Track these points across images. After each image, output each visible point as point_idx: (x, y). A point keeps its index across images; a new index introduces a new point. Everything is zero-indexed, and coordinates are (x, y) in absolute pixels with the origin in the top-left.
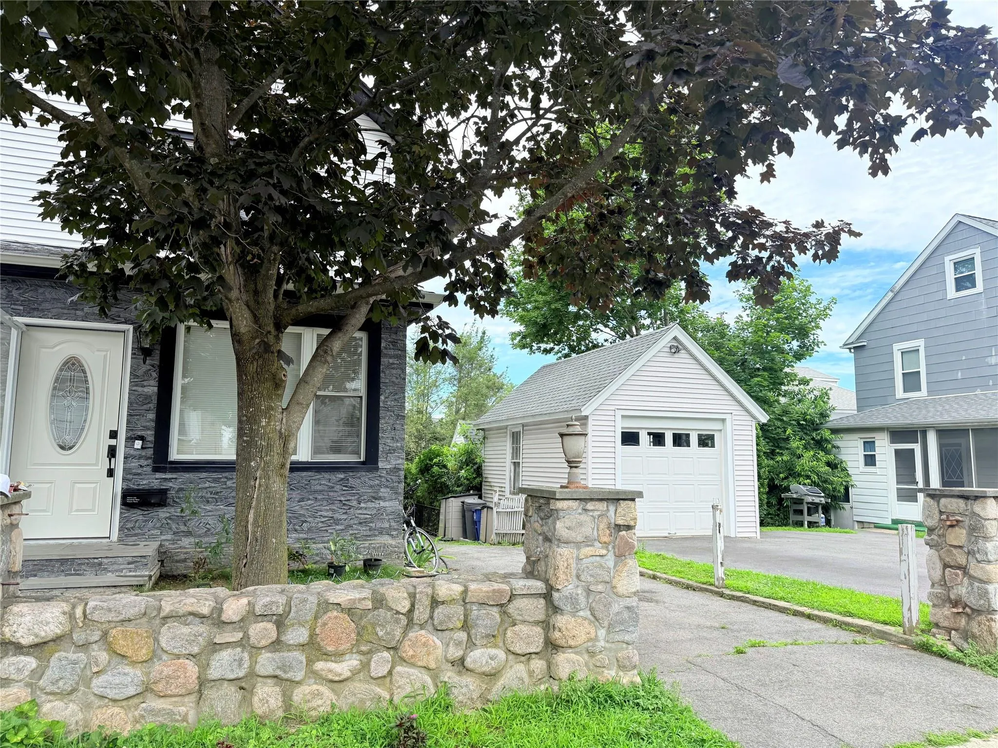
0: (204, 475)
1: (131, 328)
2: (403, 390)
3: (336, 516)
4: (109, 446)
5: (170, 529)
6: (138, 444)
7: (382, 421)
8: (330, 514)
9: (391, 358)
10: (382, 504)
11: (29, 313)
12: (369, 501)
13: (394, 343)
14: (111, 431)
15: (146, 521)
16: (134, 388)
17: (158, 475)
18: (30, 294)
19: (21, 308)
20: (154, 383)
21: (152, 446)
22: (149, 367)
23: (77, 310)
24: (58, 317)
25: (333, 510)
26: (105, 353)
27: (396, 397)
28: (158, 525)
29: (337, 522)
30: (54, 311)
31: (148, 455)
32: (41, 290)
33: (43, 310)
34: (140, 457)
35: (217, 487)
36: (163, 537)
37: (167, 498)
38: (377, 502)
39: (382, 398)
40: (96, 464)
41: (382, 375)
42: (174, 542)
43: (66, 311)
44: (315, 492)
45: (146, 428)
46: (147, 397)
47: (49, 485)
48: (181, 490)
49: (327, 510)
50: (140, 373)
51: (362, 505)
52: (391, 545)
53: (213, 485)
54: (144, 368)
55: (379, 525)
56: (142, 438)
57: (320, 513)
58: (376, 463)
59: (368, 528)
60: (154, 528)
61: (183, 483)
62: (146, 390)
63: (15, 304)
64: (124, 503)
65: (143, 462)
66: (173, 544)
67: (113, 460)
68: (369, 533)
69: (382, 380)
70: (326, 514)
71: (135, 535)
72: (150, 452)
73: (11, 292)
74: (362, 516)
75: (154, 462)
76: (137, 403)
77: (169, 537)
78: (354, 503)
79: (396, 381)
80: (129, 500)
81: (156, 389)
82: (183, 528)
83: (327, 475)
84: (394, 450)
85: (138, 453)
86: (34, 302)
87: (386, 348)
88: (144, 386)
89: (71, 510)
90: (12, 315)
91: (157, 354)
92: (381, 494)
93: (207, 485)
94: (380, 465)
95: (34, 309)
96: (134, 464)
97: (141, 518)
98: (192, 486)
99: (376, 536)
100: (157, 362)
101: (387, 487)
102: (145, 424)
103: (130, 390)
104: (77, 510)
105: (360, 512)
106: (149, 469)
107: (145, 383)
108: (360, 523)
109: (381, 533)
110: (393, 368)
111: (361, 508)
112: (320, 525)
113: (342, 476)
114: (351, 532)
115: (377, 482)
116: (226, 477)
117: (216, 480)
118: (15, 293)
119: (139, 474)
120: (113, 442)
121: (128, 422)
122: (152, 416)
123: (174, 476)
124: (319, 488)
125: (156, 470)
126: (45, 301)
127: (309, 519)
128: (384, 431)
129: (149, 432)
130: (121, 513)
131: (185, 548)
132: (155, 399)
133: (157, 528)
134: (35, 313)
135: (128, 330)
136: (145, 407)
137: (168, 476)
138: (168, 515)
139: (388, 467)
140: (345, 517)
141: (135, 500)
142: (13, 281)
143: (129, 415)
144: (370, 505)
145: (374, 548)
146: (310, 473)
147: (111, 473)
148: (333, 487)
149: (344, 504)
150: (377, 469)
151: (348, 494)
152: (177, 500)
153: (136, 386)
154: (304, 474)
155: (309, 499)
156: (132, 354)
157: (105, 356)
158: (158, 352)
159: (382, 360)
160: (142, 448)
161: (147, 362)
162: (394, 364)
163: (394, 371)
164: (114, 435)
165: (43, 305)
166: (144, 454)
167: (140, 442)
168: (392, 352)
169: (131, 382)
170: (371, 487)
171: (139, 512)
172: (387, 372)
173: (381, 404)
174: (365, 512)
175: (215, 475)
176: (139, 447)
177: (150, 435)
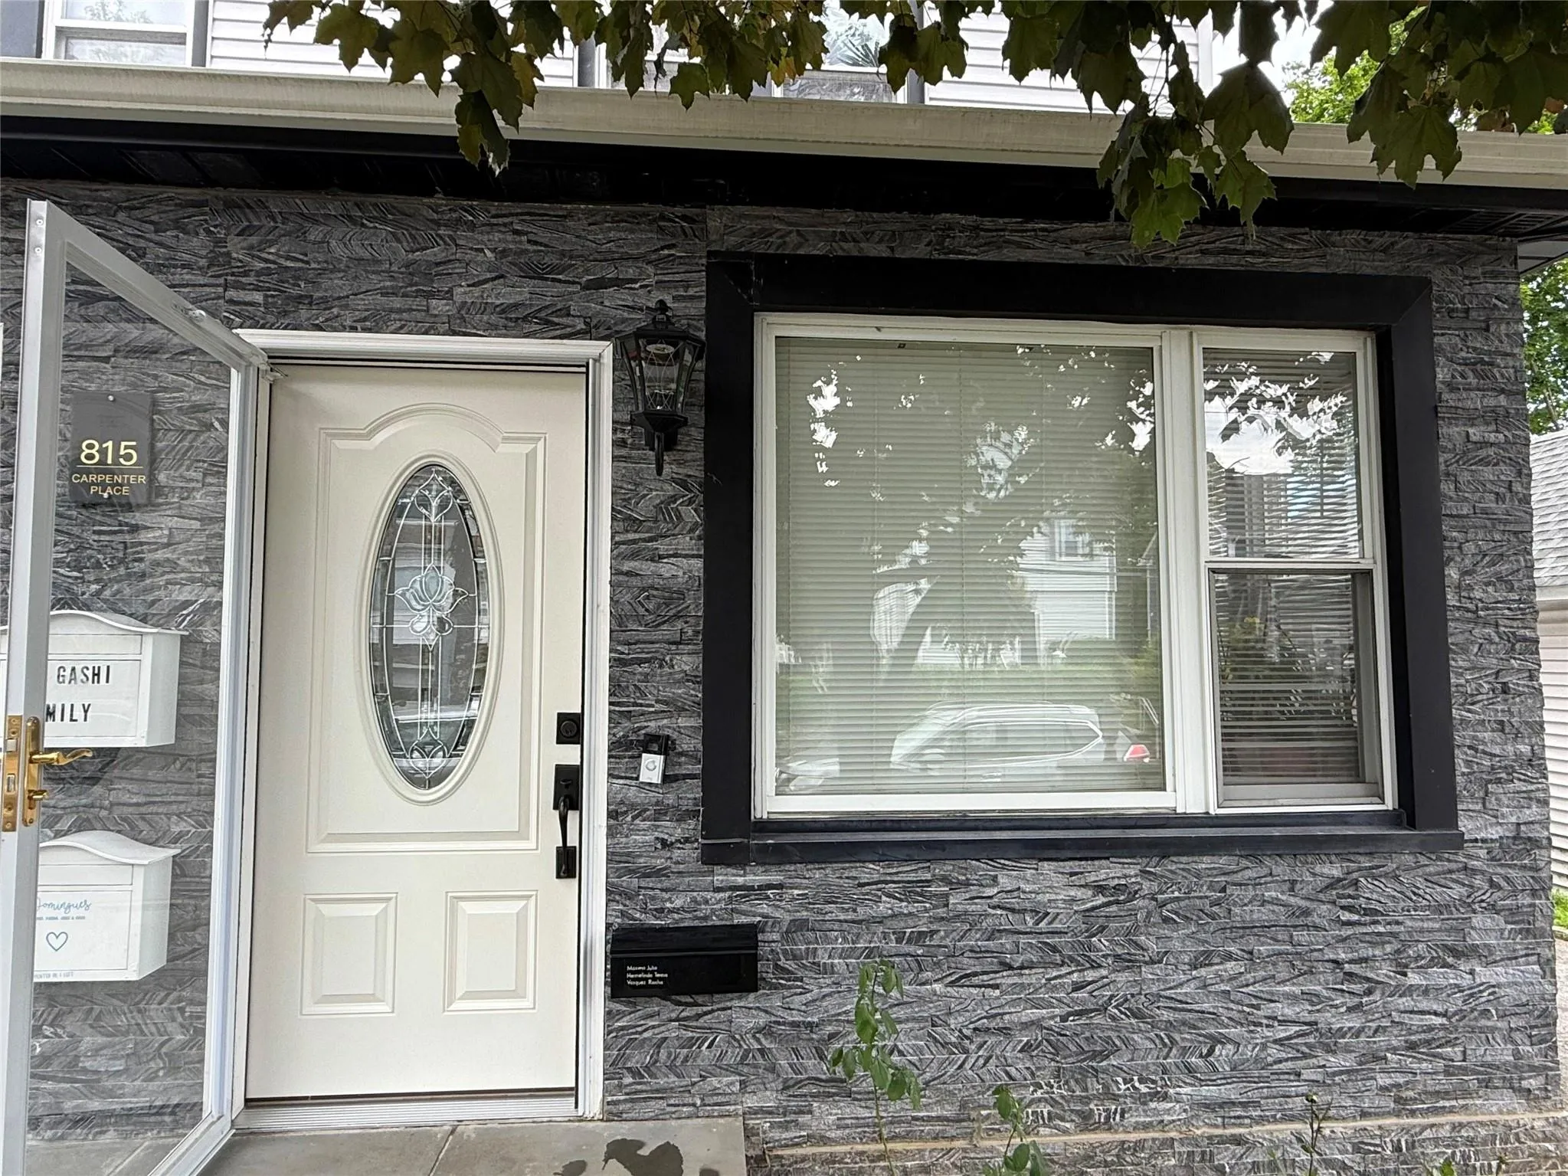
0: (871, 871)
1: (604, 350)
2: (1522, 537)
3: (1328, 1019)
4: (560, 770)
5: (772, 1069)
6: (652, 767)
7: (1458, 662)
8: (1302, 1011)
9: (1471, 421)
10: (1484, 974)
11: (281, 316)
12: (1434, 962)
13: (1481, 366)
14: (562, 718)
15: (690, 1043)
16: (627, 566)
17: (724, 876)
18: (285, 246)
19: (258, 297)
20: (687, 543)
21: (697, 769)
22: (670, 489)
23: (430, 295)
24: (373, 323)
25: (1311, 997)
26: (528, 448)
27: (1503, 568)
28: (732, 1058)
29: (1331, 1039)
30: (360, 302)
31: (687, 805)
32: (315, 233)
33: (325, 303)
34: (661, 812)
35: (919, 914)
36: (751, 1102)
37: (755, 958)
38: (1464, 966)
39: (1452, 573)
40: (521, 834)
41: (1447, 488)
42: (786, 1117)
43: (397, 302)
44: (1248, 928)
45: (676, 708)
46: (673, 596)
47: (376, 909)
48: (799, 925)
49: (1293, 999)
50: (643, 509)
51: (1414, 979)
52: (1529, 1132)
53: (904, 907)
54: (658, 491)
55: (1478, 1052)
56: (661, 744)
57: (1267, 1009)
58: (1452, 820)
59: (1441, 1064)
60: (719, 1067)
61: (805, 902)
62: (666, 569)
63: (242, 287)
64: (618, 987)
65: (672, 830)
66: (785, 1126)
67: (572, 817)
68: (1444, 1083)
69: (1450, 507)
70: (1289, 1012)
71: (662, 1093)
72: (691, 793)
73: (219, 242)
74: (1416, 1021)
75: (708, 830)
76: (639, 619)
77: (769, 1099)
78: (1384, 971)
79: (1499, 509)
80: (635, 976)
81: (698, 564)
82: (813, 1066)
83: (1282, 868)
84: (1510, 770)
85: (653, 796)
86: (297, 276)
87: (1452, 388)
88: (656, 558)
89: (449, 997)
90: (229, 324)
91: (693, 437)
92: (1475, 939)
93: (884, 907)
94: (1465, 825)
95: (299, 299)
96: (642, 836)
97: (673, 1031)
98: (834, 912)
99: (1467, 1094)
100: (696, 471)
101: (1493, 908)
102: (668, 693)
103: (615, 572)
104: (469, 995)
105: (1405, 1002)
106: (689, 854)
107: (662, 546)
108: (1412, 1046)
109: (1487, 1084)
110: (1484, 462)
111: (1410, 990)
112: (1274, 1052)
113: (1335, 871)
114: (1383, 1080)
115: (1457, 891)
116: (945, 880)
117: (912, 891)
118: (236, 247)
119: (658, 873)
120: (569, 755)
121: (616, 687)
122: (688, 662)
123: (775, 878)
124: (1262, 914)
125: (713, 857)
126: (331, 268)
127: (1233, 1032)
128: (1470, 700)
129: (683, 722)
130: (609, 1015)
131: (824, 1140)
132: (695, 605)
133: (730, 1070)
134: (304, 313)
135: (598, 360)
136: (667, 632)
137: (755, 877)
138: (762, 1020)
139: (1494, 833)
140: (1354, 1022)
141: (655, 977)
142: (229, 205)
143: (617, 662)
144: (1438, 976)
145: (1470, 1142)
146: (1222, 861)
147: (568, 863)
148: (1306, 913)
149: (1350, 975)
150: (1458, 842)
151: (1361, 938)
152: (790, 965)
153: (634, 556)
154: (1205, 863)
155: (1229, 957)
156: (618, 444)
157: (531, 457)
158: (697, 434)
159: (1444, 430)
160: (666, 778)
161: (666, 469)
162: (1485, 444)
163: (1488, 473)
164: (570, 729)
165: (325, 283)
166: (671, 799)
167: (659, 759)
168: (1475, 401)
169: (615, 545)
170: (1439, 909)
171: (670, 1010)
172: (1465, 477)
173: (1452, 599)
174: (1424, 1005)
175: (909, 872)
176: (656, 777)
177: (687, 730)
